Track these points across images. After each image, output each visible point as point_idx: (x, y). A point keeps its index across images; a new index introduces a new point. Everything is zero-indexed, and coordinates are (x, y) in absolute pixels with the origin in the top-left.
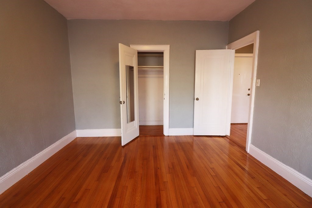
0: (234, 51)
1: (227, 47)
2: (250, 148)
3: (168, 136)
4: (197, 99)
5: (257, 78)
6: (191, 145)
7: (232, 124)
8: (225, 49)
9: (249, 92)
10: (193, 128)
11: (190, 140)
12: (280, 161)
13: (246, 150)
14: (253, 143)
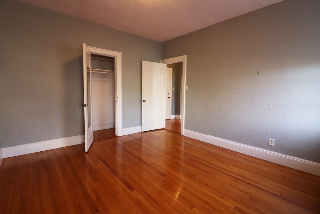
0: (166, 65)
1: (161, 61)
2: (184, 132)
3: (121, 136)
4: (144, 101)
5: (187, 85)
6: (140, 140)
7: (166, 120)
8: (160, 62)
9: (169, 96)
10: (141, 125)
11: (140, 136)
12: (203, 133)
13: (181, 134)
14: (186, 128)
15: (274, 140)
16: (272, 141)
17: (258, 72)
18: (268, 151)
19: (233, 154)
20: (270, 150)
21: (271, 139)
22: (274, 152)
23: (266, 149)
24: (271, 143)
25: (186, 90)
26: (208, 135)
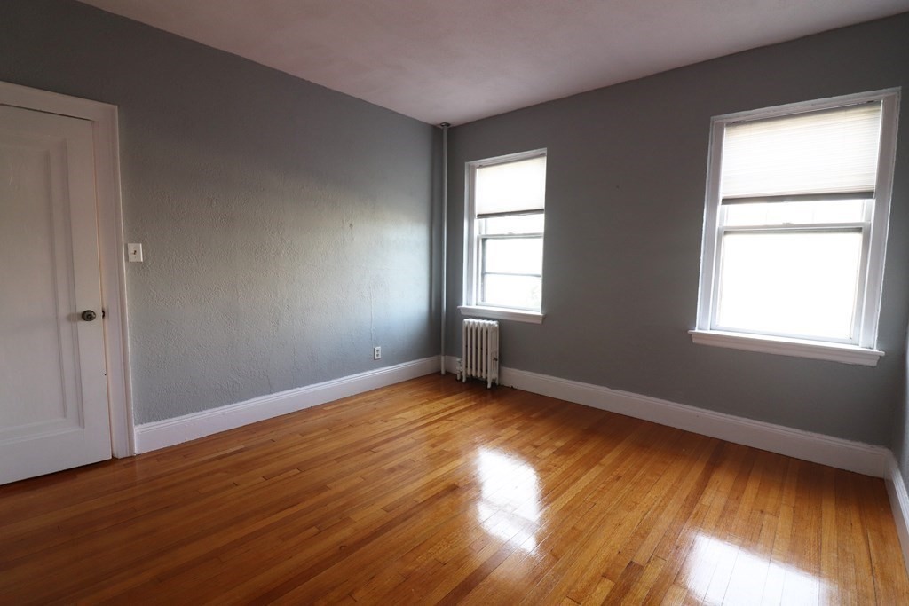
15: (380, 347)
16: (378, 351)
17: (351, 224)
19: (341, 407)
20: (377, 367)
21: (376, 348)
22: (383, 369)
24: (377, 355)
25: (127, 259)
26: (252, 400)
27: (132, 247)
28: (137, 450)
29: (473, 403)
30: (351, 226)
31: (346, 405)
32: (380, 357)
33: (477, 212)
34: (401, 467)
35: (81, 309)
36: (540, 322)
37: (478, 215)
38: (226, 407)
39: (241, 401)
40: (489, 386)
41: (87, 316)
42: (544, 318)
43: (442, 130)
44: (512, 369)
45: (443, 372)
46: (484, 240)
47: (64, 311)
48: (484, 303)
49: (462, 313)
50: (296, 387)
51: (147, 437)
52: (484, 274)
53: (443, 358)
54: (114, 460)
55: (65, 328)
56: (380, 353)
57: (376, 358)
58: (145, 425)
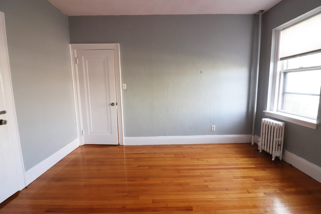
15: (215, 126)
16: (213, 127)
17: (201, 71)
18: (212, 136)
19: (190, 148)
20: (213, 134)
21: (213, 126)
22: (216, 135)
23: (210, 134)
24: (213, 129)
25: (122, 88)
26: (158, 137)
27: (123, 84)
28: (124, 144)
29: (253, 166)
30: (201, 72)
31: (192, 147)
32: (215, 130)
33: (280, 57)
34: (181, 184)
35: (111, 103)
36: (315, 128)
37: (281, 59)
38: (149, 137)
39: (155, 136)
40: (273, 159)
41: (113, 104)
42: (318, 126)
43: (258, 15)
44: (291, 153)
45: (253, 144)
46: (285, 73)
47: (108, 103)
48: (282, 110)
49: (266, 115)
50: (174, 135)
51: (127, 141)
52: (284, 93)
53: (253, 136)
54: (119, 145)
55: (108, 107)
56: (215, 128)
57: (212, 130)
58: (127, 137)
